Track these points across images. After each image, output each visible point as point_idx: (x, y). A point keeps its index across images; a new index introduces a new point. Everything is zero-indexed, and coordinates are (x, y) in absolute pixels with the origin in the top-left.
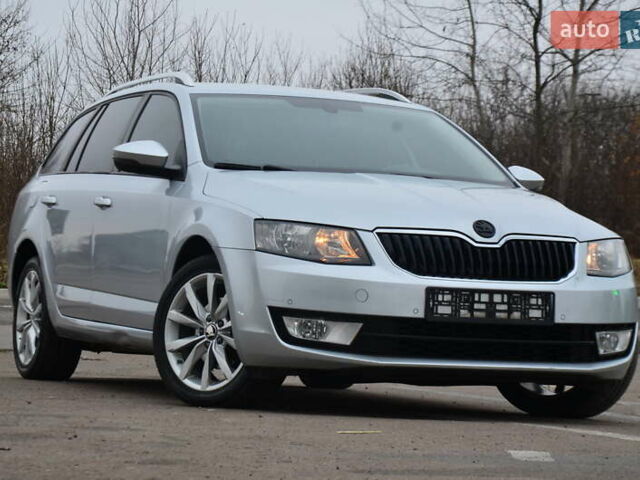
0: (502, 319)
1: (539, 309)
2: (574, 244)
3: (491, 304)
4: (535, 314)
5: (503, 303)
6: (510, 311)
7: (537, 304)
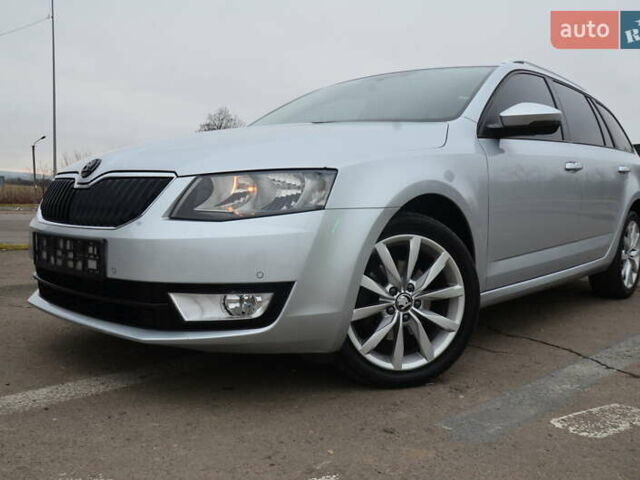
0: (71, 269)
1: (94, 259)
2: (172, 178)
3: (65, 252)
4: (92, 265)
5: (70, 251)
6: (75, 261)
7: (93, 254)
